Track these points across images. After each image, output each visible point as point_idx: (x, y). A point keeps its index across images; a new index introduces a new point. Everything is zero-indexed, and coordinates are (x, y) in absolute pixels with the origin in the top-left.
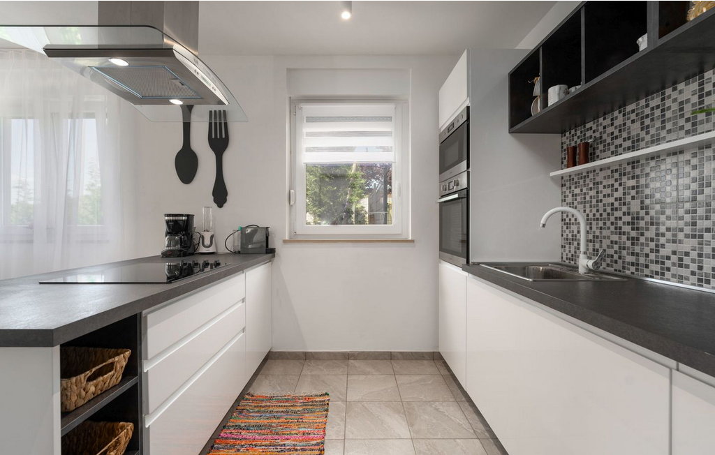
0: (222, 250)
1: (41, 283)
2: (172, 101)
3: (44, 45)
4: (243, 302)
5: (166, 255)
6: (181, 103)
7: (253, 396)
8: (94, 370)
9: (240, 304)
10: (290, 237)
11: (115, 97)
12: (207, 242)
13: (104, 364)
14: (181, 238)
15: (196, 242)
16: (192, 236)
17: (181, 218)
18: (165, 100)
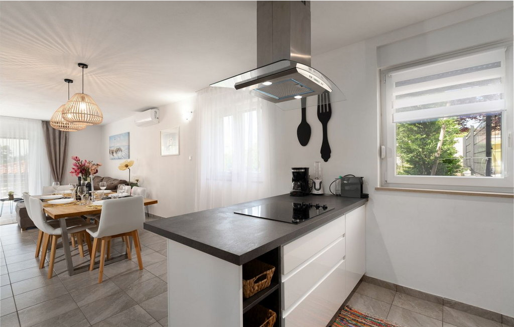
0: (327, 192)
1: (235, 213)
2: (295, 97)
3: (234, 84)
4: (344, 237)
5: (293, 194)
6: (301, 97)
7: (351, 309)
8: (257, 277)
9: (342, 238)
10: (382, 186)
11: (265, 101)
12: (317, 186)
13: (262, 274)
14: (301, 183)
15: (310, 186)
16: (308, 182)
17: (301, 171)
18: (291, 97)
